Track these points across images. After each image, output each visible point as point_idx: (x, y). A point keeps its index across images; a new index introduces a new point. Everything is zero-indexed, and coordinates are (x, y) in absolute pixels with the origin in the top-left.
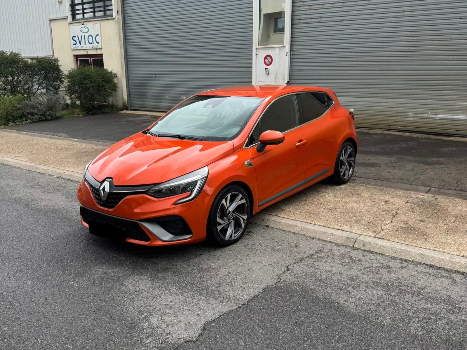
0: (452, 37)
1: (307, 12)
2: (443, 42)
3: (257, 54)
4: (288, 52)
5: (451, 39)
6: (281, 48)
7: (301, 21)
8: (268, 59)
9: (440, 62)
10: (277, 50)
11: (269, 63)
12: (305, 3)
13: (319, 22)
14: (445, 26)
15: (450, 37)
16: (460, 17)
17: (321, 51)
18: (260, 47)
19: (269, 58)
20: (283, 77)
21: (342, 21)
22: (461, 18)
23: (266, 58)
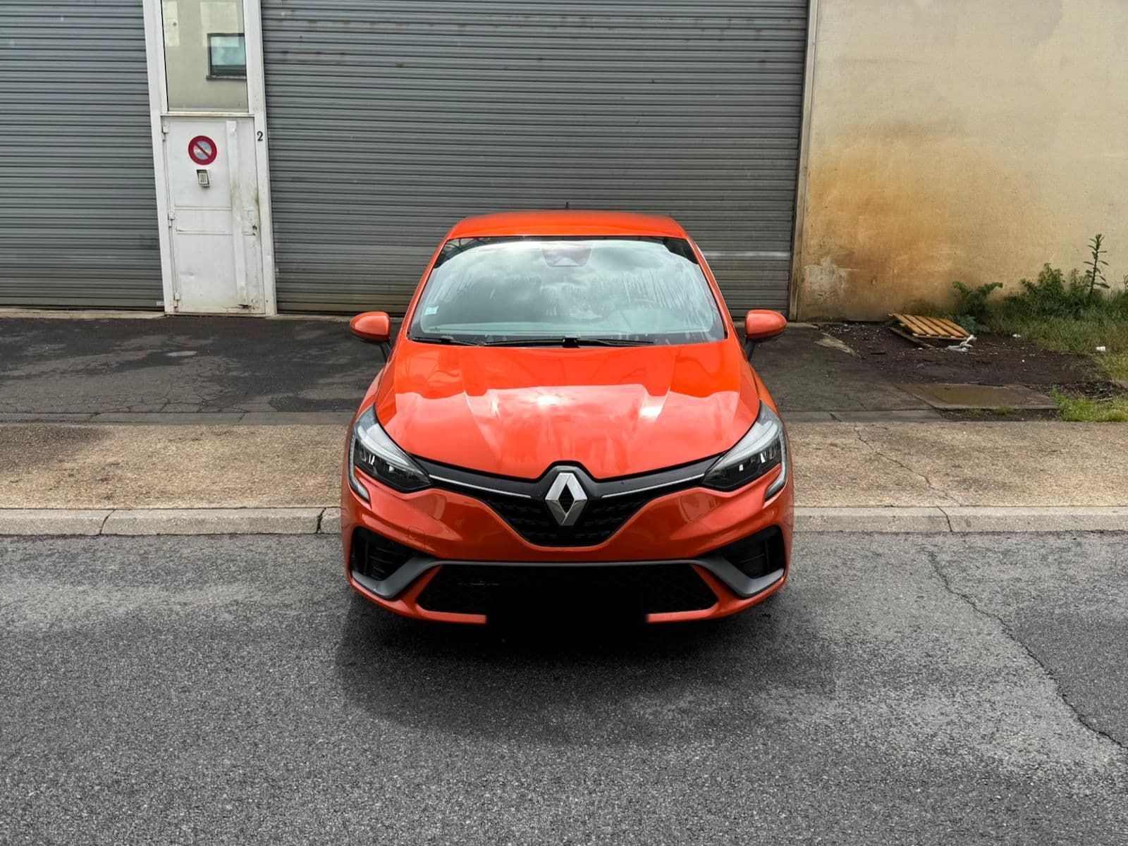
0: (641, 121)
1: (304, 35)
2: (624, 130)
3: (165, 134)
4: (263, 133)
5: (639, 124)
6: (240, 120)
7: (289, 57)
8: (202, 147)
9: (621, 172)
10: (231, 125)
11: (204, 157)
12: (297, 13)
13: (338, 64)
14: (627, 97)
15: (636, 120)
16: (653, 79)
17: (352, 135)
18: (172, 113)
19: (204, 145)
20: (253, 194)
21: (400, 66)
22: (653, 83)
23: (194, 143)
